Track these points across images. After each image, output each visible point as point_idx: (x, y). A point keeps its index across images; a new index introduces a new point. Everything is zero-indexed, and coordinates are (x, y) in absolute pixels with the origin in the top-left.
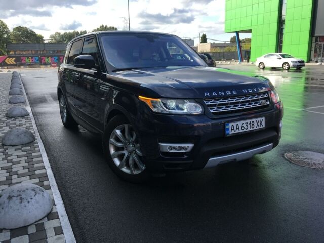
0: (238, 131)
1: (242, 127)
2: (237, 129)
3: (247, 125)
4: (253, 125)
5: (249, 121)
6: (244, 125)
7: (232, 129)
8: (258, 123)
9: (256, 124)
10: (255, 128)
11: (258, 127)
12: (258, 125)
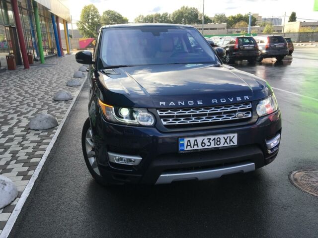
0: (196, 147)
1: (202, 143)
2: (194, 145)
3: (209, 142)
4: (219, 141)
5: (212, 137)
6: (206, 141)
7: (187, 145)
8: (226, 140)
9: (223, 141)
10: (221, 145)
11: (226, 145)
12: (226, 141)
